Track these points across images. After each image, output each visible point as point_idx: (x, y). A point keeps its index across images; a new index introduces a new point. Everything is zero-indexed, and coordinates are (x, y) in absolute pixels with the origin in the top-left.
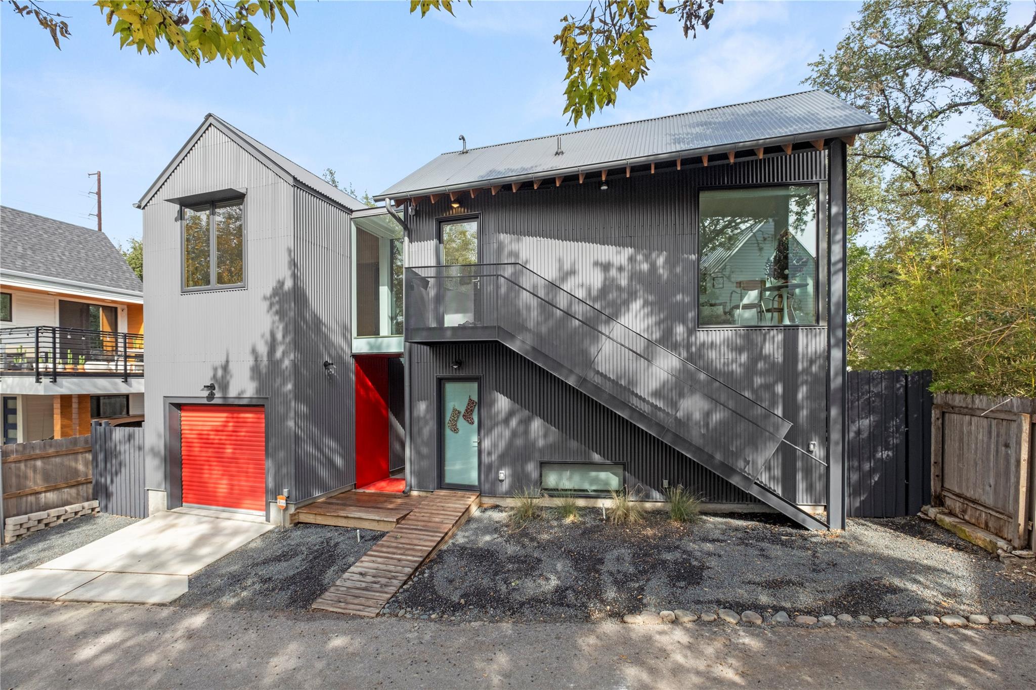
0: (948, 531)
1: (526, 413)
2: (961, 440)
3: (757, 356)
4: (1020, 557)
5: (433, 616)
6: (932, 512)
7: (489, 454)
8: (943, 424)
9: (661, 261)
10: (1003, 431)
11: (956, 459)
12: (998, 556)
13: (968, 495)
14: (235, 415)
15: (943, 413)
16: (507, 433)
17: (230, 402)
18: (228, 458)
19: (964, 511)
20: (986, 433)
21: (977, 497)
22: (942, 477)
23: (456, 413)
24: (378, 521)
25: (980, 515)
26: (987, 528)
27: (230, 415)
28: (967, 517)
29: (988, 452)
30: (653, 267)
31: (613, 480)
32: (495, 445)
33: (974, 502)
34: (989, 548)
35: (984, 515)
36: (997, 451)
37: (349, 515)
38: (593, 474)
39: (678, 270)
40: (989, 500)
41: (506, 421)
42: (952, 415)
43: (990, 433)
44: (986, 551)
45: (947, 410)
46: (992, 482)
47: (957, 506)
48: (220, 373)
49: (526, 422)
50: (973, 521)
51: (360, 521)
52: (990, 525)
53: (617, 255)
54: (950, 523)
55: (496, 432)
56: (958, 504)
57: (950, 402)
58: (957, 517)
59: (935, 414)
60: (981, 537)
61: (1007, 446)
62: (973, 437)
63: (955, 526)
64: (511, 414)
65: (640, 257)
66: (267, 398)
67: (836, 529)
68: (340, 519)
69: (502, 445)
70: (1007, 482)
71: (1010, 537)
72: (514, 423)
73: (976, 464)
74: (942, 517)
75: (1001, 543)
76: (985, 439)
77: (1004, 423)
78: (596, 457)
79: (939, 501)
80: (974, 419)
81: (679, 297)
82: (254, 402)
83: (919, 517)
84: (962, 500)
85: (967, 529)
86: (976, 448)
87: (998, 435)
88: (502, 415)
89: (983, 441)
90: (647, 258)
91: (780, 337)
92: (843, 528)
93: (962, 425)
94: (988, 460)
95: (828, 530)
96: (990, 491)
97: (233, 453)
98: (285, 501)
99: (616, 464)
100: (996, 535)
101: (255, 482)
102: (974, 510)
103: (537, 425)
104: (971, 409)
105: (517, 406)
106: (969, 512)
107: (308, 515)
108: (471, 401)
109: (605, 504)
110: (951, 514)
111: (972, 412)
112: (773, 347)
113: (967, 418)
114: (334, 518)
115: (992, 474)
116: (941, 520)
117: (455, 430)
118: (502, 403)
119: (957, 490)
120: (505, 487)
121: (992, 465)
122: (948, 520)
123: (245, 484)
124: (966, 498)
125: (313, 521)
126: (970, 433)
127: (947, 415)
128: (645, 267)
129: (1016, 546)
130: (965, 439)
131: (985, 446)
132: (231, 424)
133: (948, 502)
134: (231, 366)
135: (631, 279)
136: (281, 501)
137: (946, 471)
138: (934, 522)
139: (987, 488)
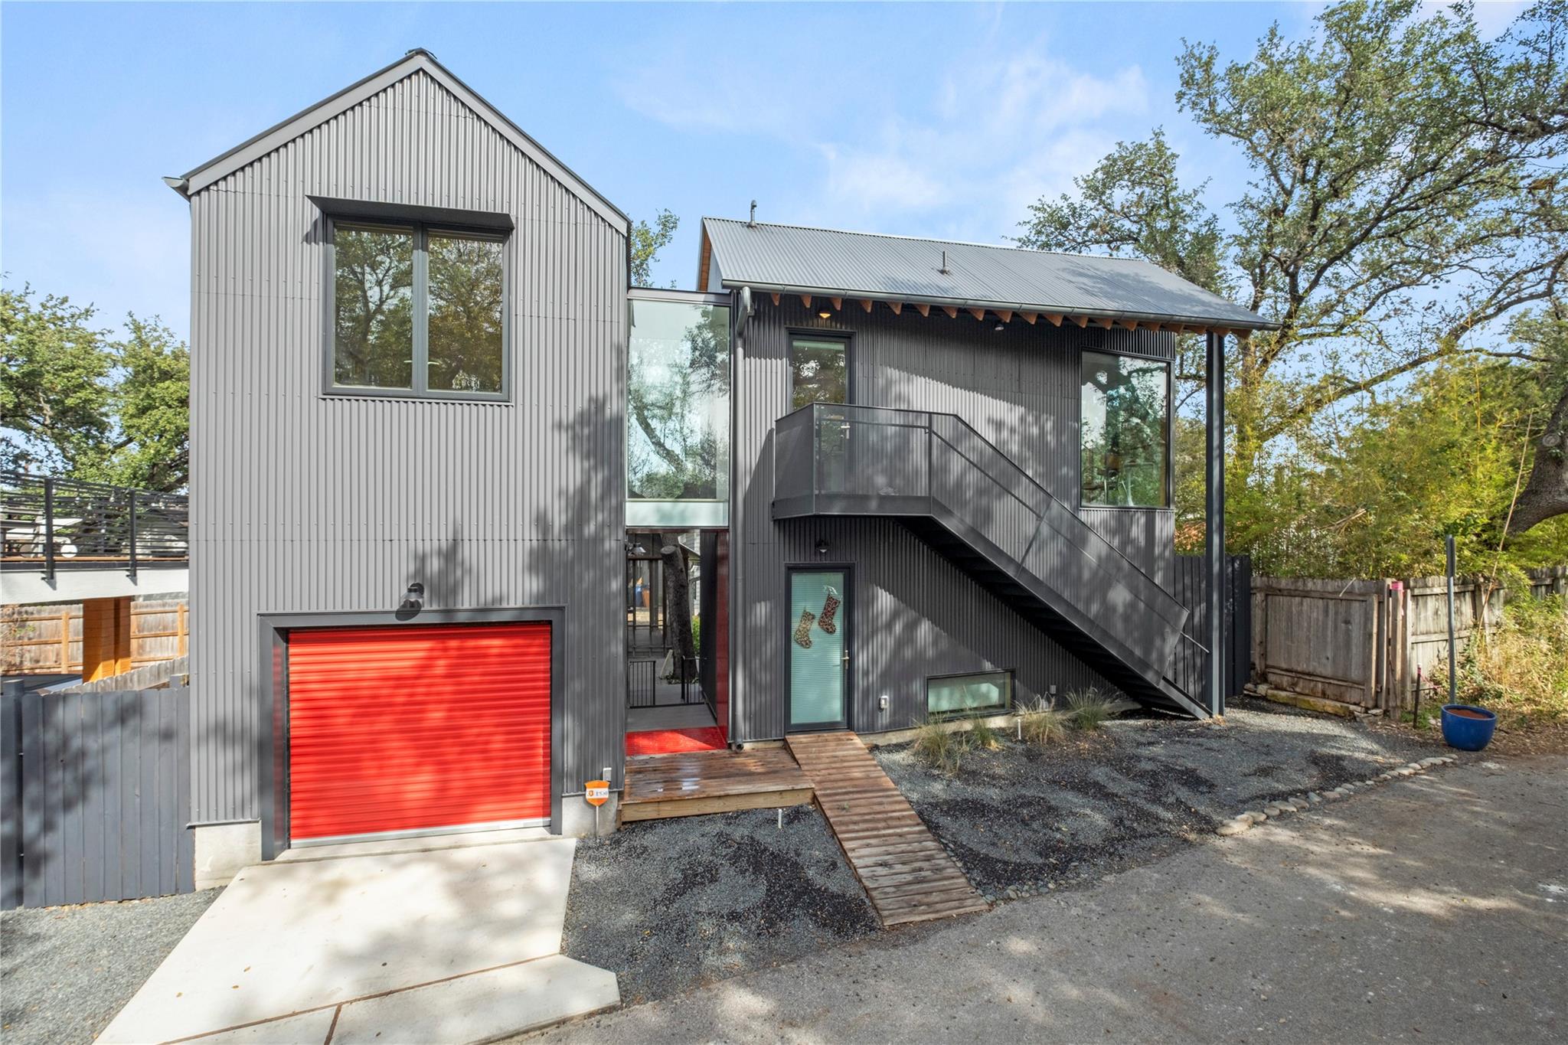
0: (1286, 705)
1: (913, 614)
2: (1290, 619)
3: (1127, 541)
4: (1375, 715)
5: (1051, 886)
6: (1262, 689)
7: (866, 673)
8: (1266, 605)
9: (1049, 425)
10: (1342, 609)
11: (1283, 638)
12: (1355, 718)
13: (1299, 669)
14: (453, 643)
15: (1267, 595)
16: (890, 642)
17: (461, 618)
18: (431, 729)
19: (1294, 685)
20: (1321, 612)
21: (1311, 669)
22: (1264, 655)
23: (808, 617)
24: (781, 792)
25: (1316, 686)
26: (1324, 695)
27: (439, 645)
28: (1298, 689)
29: (1325, 628)
30: (1042, 433)
31: (992, 692)
32: (874, 661)
33: (1309, 674)
34: (1341, 712)
35: (1320, 685)
36: (1336, 628)
37: (730, 792)
38: (975, 686)
39: (1064, 439)
40: (1328, 671)
41: (889, 626)
42: (1277, 598)
43: (1326, 612)
44: (1336, 715)
45: (1271, 592)
46: (1329, 655)
47: (1285, 681)
48: (434, 565)
49: (911, 627)
50: (1307, 692)
51: (748, 798)
52: (1328, 692)
53: (1010, 413)
54: (1288, 697)
55: (879, 638)
56: (1285, 679)
57: (1274, 585)
58: (1286, 690)
59: (1258, 598)
60: (1330, 705)
61: (1347, 622)
62: (1305, 616)
63: (1295, 699)
64: (895, 615)
65: (1030, 419)
66: (561, 609)
67: (1216, 715)
68: (708, 802)
69: (884, 659)
70: (1348, 653)
71: (1353, 701)
72: (898, 628)
73: (1309, 640)
74: (1275, 692)
75: (1352, 707)
76: (1321, 618)
77: (1344, 603)
78: (988, 666)
79: (1264, 678)
80: (1307, 601)
81: (1065, 470)
82: (529, 616)
83: (1246, 695)
84: (1293, 675)
85: (1311, 699)
86: (1309, 627)
87: (1336, 613)
88: (884, 618)
89: (1318, 619)
90: (1037, 419)
91: (1143, 520)
92: (1221, 713)
93: (1290, 607)
94: (1325, 636)
95: (1211, 717)
96: (1329, 664)
97: (449, 718)
98: (607, 790)
99: (1006, 671)
100: (1337, 700)
101: (506, 767)
102: (1307, 682)
103: (925, 630)
104: (1303, 591)
105: (902, 606)
106: (1301, 683)
107: (642, 806)
108: (831, 602)
109: (997, 722)
110: (1277, 688)
111: (1306, 594)
112: (1137, 531)
113: (1297, 599)
114: (697, 803)
115: (1329, 647)
116: (1273, 695)
117: (807, 644)
118: (885, 601)
119: (1284, 666)
120: (884, 719)
121: (1329, 639)
122: (1283, 694)
123: (480, 773)
124: (1297, 672)
125: (654, 815)
126: (1300, 613)
127: (1270, 598)
128: (1035, 431)
129: (1369, 706)
130: (1295, 618)
131: (1320, 623)
132: (442, 662)
133: (1272, 678)
134: (467, 552)
135: (1021, 445)
136: (595, 790)
137: (1269, 649)
138: (1264, 698)
139: (1324, 661)
